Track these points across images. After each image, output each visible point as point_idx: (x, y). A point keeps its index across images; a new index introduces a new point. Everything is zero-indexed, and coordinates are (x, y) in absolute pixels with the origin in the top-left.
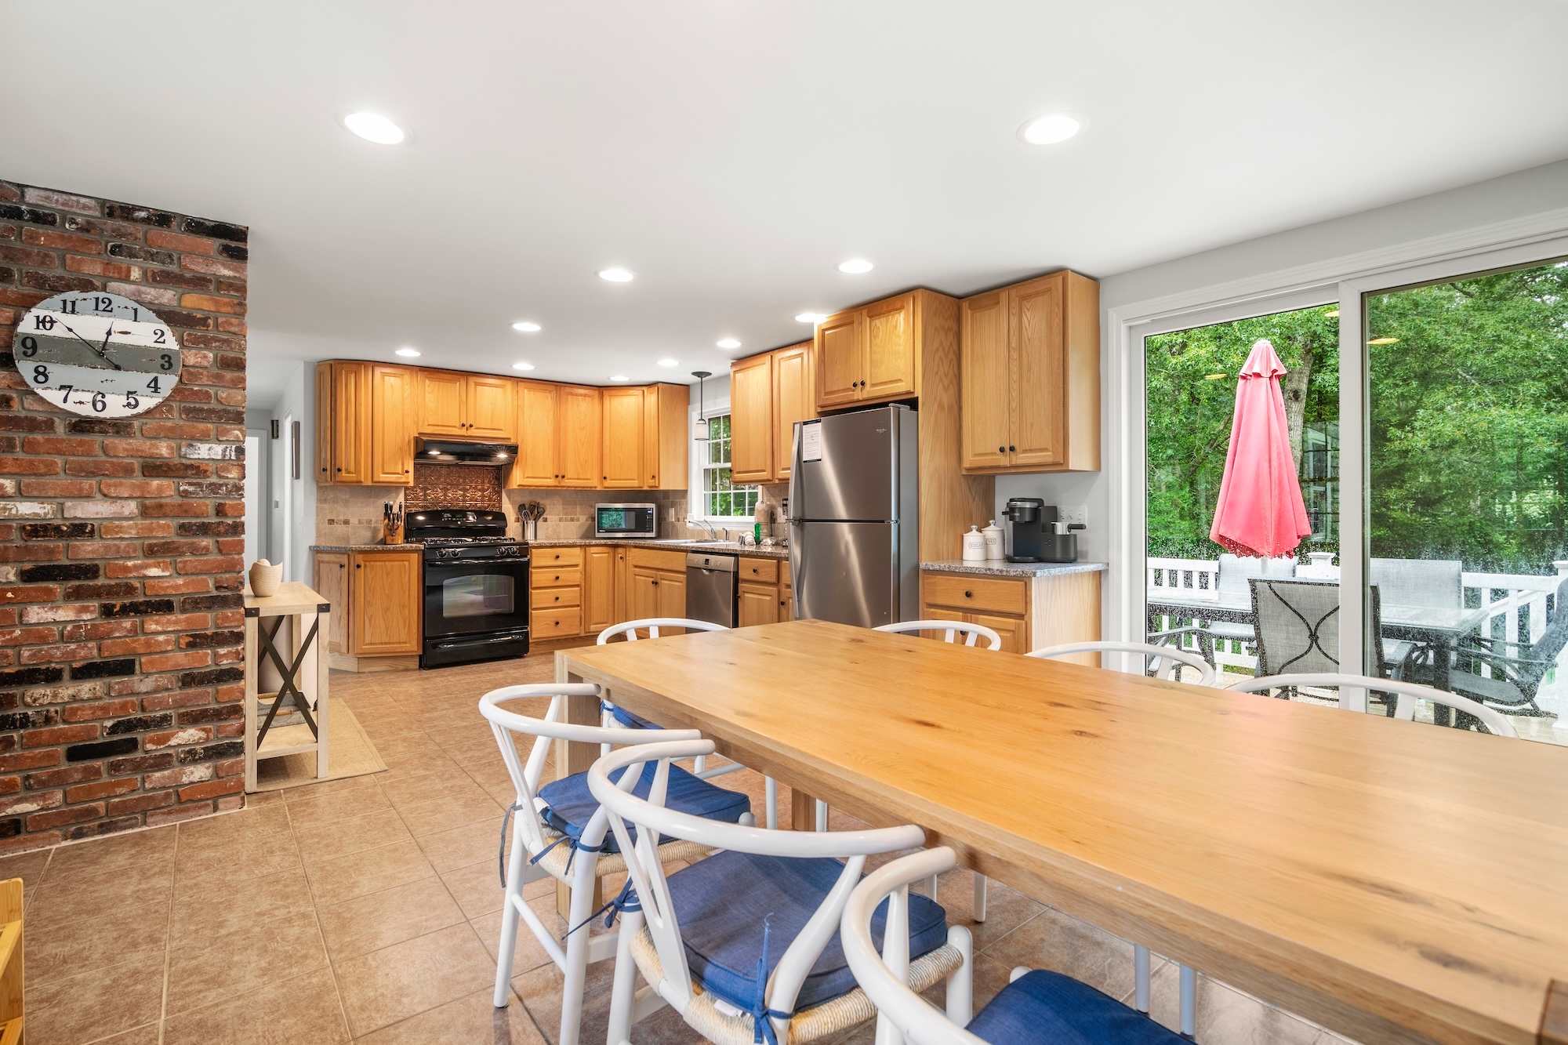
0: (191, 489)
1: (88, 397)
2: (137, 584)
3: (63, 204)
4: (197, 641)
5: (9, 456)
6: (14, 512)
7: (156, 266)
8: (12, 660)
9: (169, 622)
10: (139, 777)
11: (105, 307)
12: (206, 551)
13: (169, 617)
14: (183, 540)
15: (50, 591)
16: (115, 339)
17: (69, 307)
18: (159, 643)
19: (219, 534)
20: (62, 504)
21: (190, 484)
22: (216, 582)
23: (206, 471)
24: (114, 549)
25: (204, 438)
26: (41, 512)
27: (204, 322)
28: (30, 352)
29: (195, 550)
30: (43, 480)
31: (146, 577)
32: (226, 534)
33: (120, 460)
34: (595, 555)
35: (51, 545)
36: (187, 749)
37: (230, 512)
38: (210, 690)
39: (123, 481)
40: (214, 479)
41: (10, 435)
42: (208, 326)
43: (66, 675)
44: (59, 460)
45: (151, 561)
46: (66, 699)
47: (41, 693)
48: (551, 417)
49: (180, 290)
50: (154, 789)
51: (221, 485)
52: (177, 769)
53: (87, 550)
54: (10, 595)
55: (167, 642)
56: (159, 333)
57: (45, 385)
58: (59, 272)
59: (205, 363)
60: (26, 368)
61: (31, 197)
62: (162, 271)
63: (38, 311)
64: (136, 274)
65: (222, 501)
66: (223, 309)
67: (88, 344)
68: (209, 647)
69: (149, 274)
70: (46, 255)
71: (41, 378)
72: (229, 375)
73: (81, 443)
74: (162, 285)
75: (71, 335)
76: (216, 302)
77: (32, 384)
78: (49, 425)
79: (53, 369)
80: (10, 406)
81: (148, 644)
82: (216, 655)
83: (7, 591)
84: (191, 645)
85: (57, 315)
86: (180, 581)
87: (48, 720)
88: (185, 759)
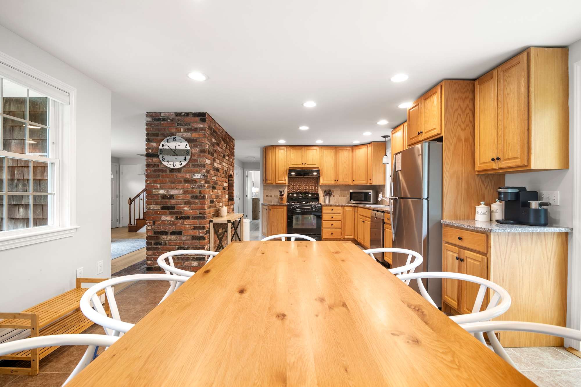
0: (194, 186)
1: (172, 163)
2: (183, 212)
3: (168, 115)
4: (195, 228)
5: (159, 179)
6: (159, 192)
7: (186, 127)
8: (159, 228)
9: (189, 222)
10: (183, 262)
11: (175, 140)
12: (197, 204)
13: (189, 221)
14: (192, 200)
15: (166, 212)
16: (177, 148)
17: (168, 141)
18: (187, 227)
19: (200, 199)
20: (168, 190)
21: (194, 185)
22: (199, 212)
23: (197, 181)
24: (178, 202)
25: (197, 172)
26: (164, 192)
27: (196, 141)
28: (161, 153)
29: (195, 203)
30: (165, 185)
31: (184, 210)
32: (201, 199)
33: (179, 179)
34: (347, 210)
35: (166, 201)
36: (193, 257)
37: (202, 193)
38: (198, 241)
39: (180, 184)
40: (199, 184)
41: (159, 174)
42: (197, 142)
43: (169, 233)
44: (168, 180)
45: (185, 206)
46: (169, 240)
47: (164, 237)
48: (333, 159)
49: (192, 133)
50: (185, 266)
51: (200, 185)
52: (190, 262)
53: (173, 202)
54: (159, 213)
55: (188, 227)
56: (186, 145)
57: (164, 161)
58: (168, 132)
59: (197, 152)
60: (161, 157)
61: (162, 115)
62: (187, 128)
63: (162, 143)
64: (182, 130)
65: (201, 190)
66: (201, 136)
67: (172, 149)
68: (198, 230)
69: (185, 129)
70: (165, 129)
71: (163, 159)
72: (202, 154)
73: (172, 175)
74: (187, 132)
75: (169, 148)
76: (199, 135)
77: (161, 160)
78: (165, 171)
79: (166, 157)
80: (159, 167)
81: (184, 227)
82: (199, 232)
83: (158, 212)
84: (194, 229)
85: (166, 143)
86: (191, 211)
87: (165, 244)
88: (192, 259)
